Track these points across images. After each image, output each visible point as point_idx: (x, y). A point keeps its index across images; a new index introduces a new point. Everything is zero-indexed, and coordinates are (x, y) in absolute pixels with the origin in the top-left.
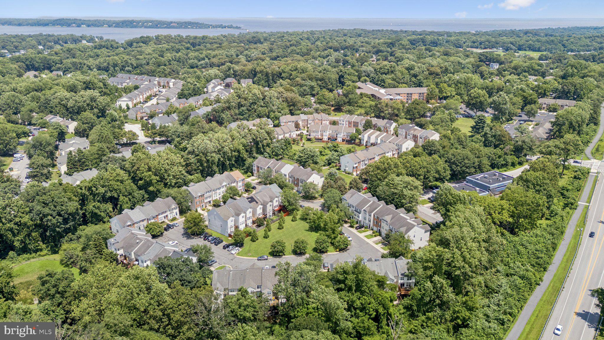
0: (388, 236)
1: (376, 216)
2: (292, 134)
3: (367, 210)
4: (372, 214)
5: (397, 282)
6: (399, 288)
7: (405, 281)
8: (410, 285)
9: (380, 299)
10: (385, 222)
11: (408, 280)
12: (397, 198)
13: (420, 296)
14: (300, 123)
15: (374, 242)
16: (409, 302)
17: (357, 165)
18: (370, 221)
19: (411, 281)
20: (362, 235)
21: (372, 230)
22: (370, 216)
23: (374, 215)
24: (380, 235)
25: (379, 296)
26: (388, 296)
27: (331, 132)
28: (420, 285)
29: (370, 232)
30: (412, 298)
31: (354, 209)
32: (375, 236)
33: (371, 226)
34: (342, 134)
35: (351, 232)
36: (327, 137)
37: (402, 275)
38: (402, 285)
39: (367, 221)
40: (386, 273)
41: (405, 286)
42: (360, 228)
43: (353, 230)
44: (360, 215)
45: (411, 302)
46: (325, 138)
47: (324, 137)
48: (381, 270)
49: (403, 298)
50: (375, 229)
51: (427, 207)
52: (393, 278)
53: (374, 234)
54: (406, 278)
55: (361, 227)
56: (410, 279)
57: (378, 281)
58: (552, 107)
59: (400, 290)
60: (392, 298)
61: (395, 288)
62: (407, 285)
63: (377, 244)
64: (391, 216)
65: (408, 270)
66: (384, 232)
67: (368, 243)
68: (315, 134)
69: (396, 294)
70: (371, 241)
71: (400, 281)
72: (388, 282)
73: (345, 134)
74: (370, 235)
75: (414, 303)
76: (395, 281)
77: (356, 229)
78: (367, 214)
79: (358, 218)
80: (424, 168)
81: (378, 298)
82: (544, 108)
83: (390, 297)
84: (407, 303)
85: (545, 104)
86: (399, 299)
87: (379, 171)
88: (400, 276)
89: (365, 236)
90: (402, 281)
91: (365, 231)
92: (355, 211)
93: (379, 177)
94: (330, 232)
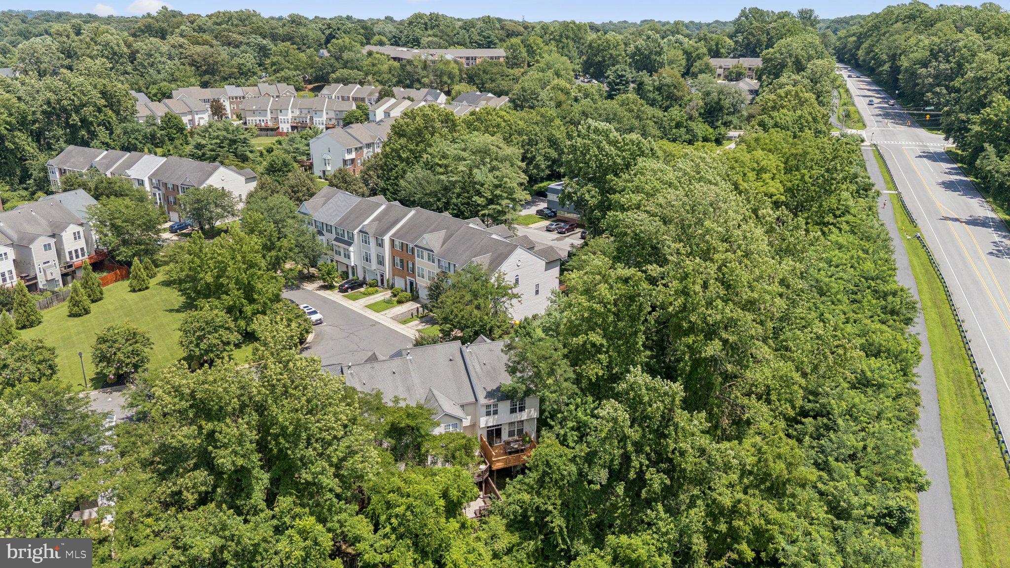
0: (436, 291)
1: (397, 242)
2: (197, 117)
3: (371, 232)
4: (387, 238)
5: (474, 426)
6: (483, 448)
7: (504, 416)
8: (520, 431)
9: (400, 510)
10: (425, 253)
11: (513, 411)
12: (459, 196)
13: (574, 468)
14: (226, 104)
15: (393, 318)
16: (526, 497)
17: (353, 155)
18: (381, 262)
19: (524, 416)
20: (358, 305)
21: (392, 287)
22: (380, 245)
23: (392, 242)
24: (415, 298)
25: (392, 497)
26: (434, 491)
27: (297, 113)
28: (562, 423)
29: (384, 295)
30: (541, 482)
31: (334, 236)
32: (400, 302)
33: (387, 276)
34: (325, 117)
35: (325, 300)
36: (289, 126)
37: (490, 395)
38: (494, 433)
39: (374, 265)
40: (431, 397)
41: (505, 436)
42: (353, 288)
43: (334, 296)
44: (351, 249)
45: (538, 501)
46: (285, 127)
47: (281, 126)
48: (409, 389)
49: (501, 486)
50: (399, 283)
51: (539, 229)
52: (458, 412)
53: (395, 299)
54: (504, 407)
55: (356, 285)
56: (522, 409)
57: (395, 431)
58: (734, 71)
59: (486, 455)
60: (454, 494)
61: (467, 449)
62: (511, 434)
63: (404, 322)
64: (442, 234)
65: (512, 371)
66: (423, 284)
67: (375, 324)
68: (258, 118)
69: (475, 470)
70: (385, 318)
71: (485, 422)
72: (437, 431)
73: (332, 115)
74: (384, 301)
75: (551, 502)
76: (466, 422)
77: (343, 290)
78: (373, 241)
79: (345, 261)
80: (520, 133)
81: (389, 505)
82: (719, 75)
83: (445, 495)
84: (521, 503)
85: (721, 67)
86: (488, 490)
87: (403, 141)
88: (483, 401)
89: (369, 307)
90: (491, 421)
91: (370, 294)
92: (337, 239)
93: (404, 156)
94: (235, 295)
